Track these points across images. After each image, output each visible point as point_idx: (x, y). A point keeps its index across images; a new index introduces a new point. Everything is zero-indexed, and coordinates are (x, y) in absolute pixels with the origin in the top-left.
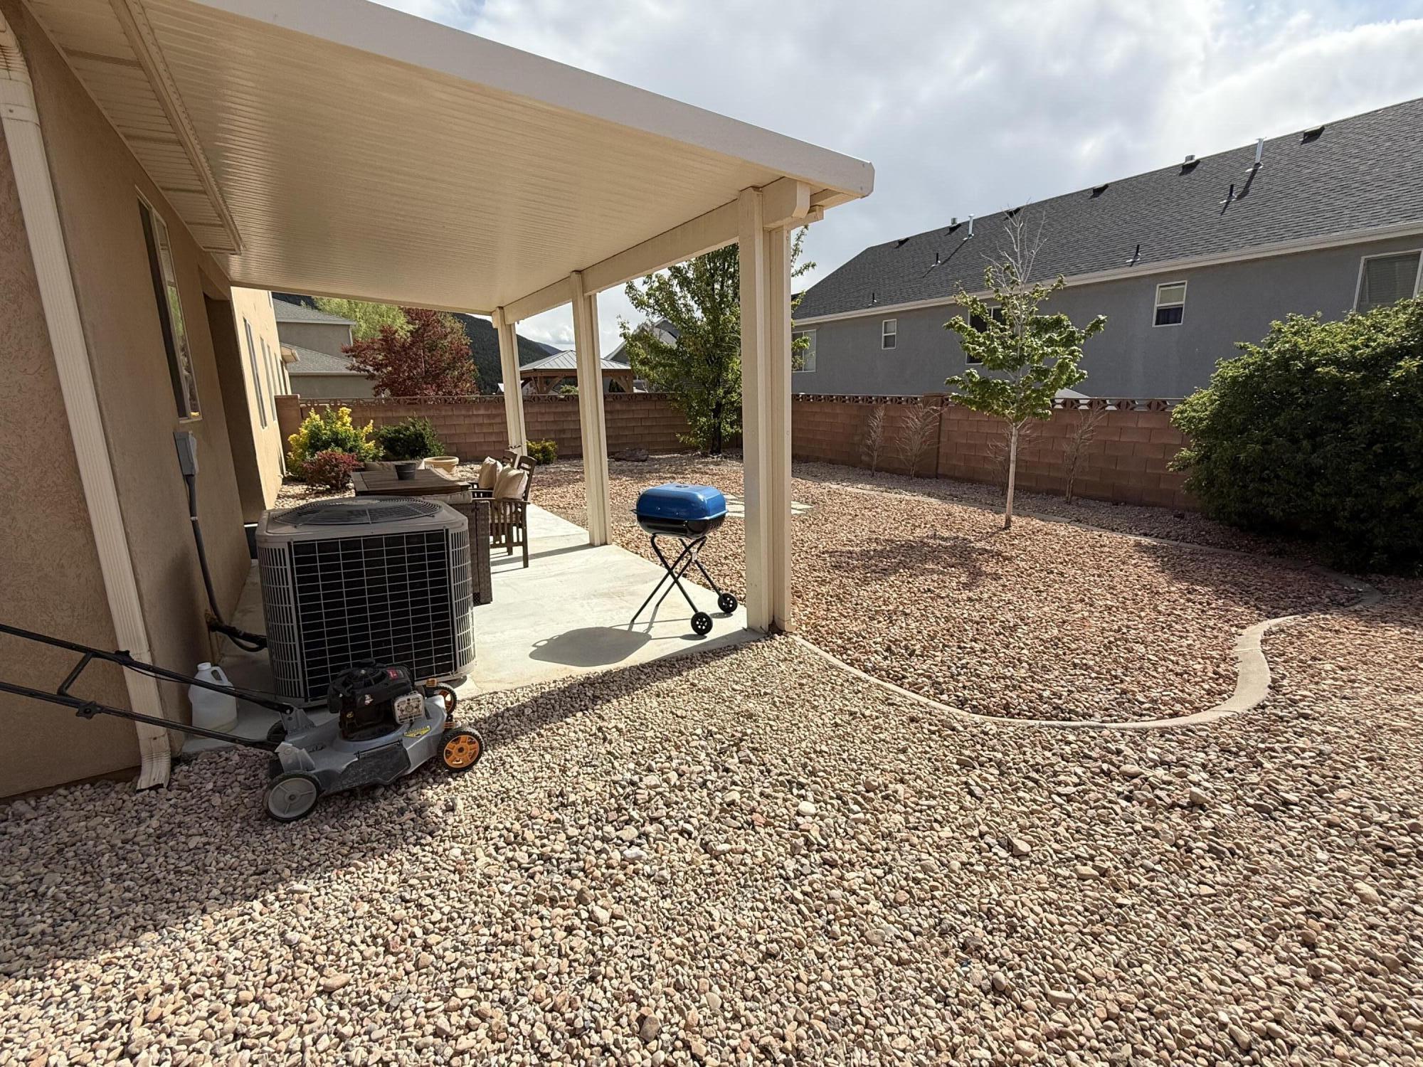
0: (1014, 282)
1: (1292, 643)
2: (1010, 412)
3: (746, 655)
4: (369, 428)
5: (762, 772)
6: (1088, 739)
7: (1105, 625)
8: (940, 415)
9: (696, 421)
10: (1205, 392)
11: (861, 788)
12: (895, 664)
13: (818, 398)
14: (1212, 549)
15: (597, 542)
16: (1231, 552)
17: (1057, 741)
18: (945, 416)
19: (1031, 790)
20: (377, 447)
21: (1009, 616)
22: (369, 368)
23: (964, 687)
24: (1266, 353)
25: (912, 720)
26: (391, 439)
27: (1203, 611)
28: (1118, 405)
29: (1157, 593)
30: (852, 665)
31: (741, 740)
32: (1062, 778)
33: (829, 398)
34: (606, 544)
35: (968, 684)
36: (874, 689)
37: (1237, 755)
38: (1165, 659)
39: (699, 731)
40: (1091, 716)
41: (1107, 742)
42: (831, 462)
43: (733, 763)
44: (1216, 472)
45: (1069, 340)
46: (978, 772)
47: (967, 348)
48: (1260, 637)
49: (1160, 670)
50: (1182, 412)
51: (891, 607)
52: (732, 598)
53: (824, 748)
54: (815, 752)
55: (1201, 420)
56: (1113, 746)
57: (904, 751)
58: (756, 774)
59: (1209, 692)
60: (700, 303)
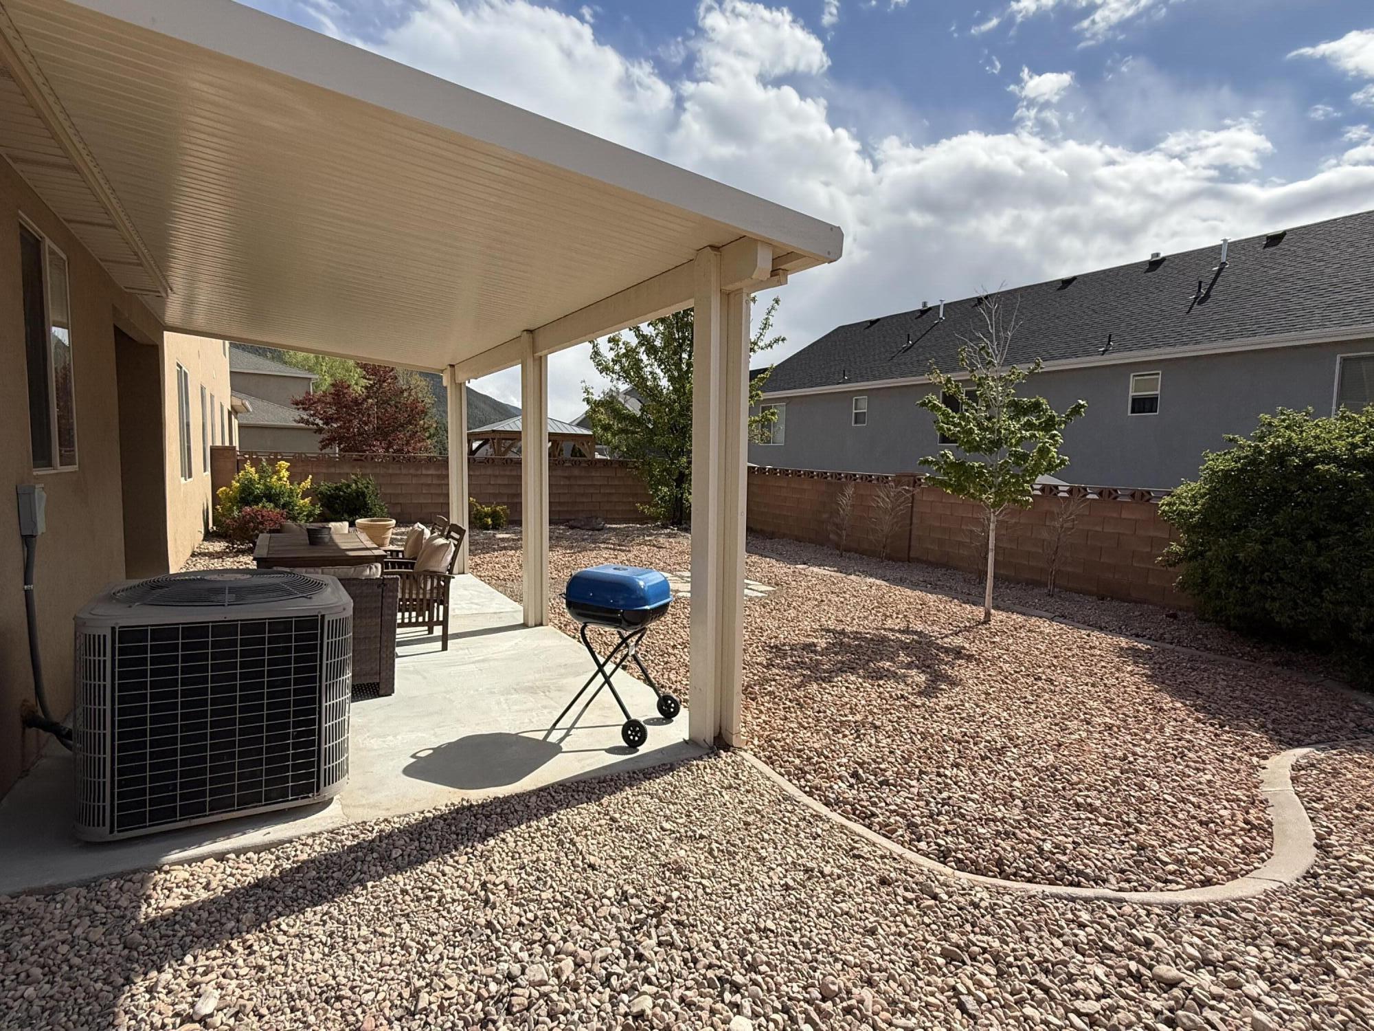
0: (990, 362)
1: (1328, 784)
2: (989, 497)
3: (682, 779)
4: (307, 484)
5: (685, 962)
6: (1106, 921)
7: (1107, 750)
8: (913, 496)
9: (657, 490)
10: (1193, 485)
11: (815, 993)
12: (863, 795)
13: (785, 473)
14: (1212, 656)
15: (531, 622)
16: (1233, 660)
17: (1068, 921)
18: (918, 497)
19: (1040, 1003)
20: (313, 504)
21: (996, 733)
22: (318, 421)
23: (946, 832)
24: (1257, 446)
25: (884, 882)
26: (331, 496)
27: (1216, 735)
28: (1100, 494)
29: (1161, 709)
30: (810, 794)
31: (664, 908)
32: (1080, 985)
33: (797, 473)
34: (541, 624)
35: (951, 827)
36: (836, 832)
37: (1297, 952)
38: (1184, 801)
39: (611, 893)
40: (1104, 881)
41: (1132, 926)
42: (798, 539)
43: (648, 945)
44: (1211, 571)
45: (1049, 425)
46: (969, 969)
47: (942, 428)
48: (1288, 773)
49: (1180, 816)
50: (1169, 504)
51: (859, 717)
52: (674, 701)
53: (772, 926)
54: (758, 929)
55: (1192, 515)
56: (1139, 934)
57: (872, 932)
58: (677, 966)
59: (1244, 850)
60: (666, 371)
